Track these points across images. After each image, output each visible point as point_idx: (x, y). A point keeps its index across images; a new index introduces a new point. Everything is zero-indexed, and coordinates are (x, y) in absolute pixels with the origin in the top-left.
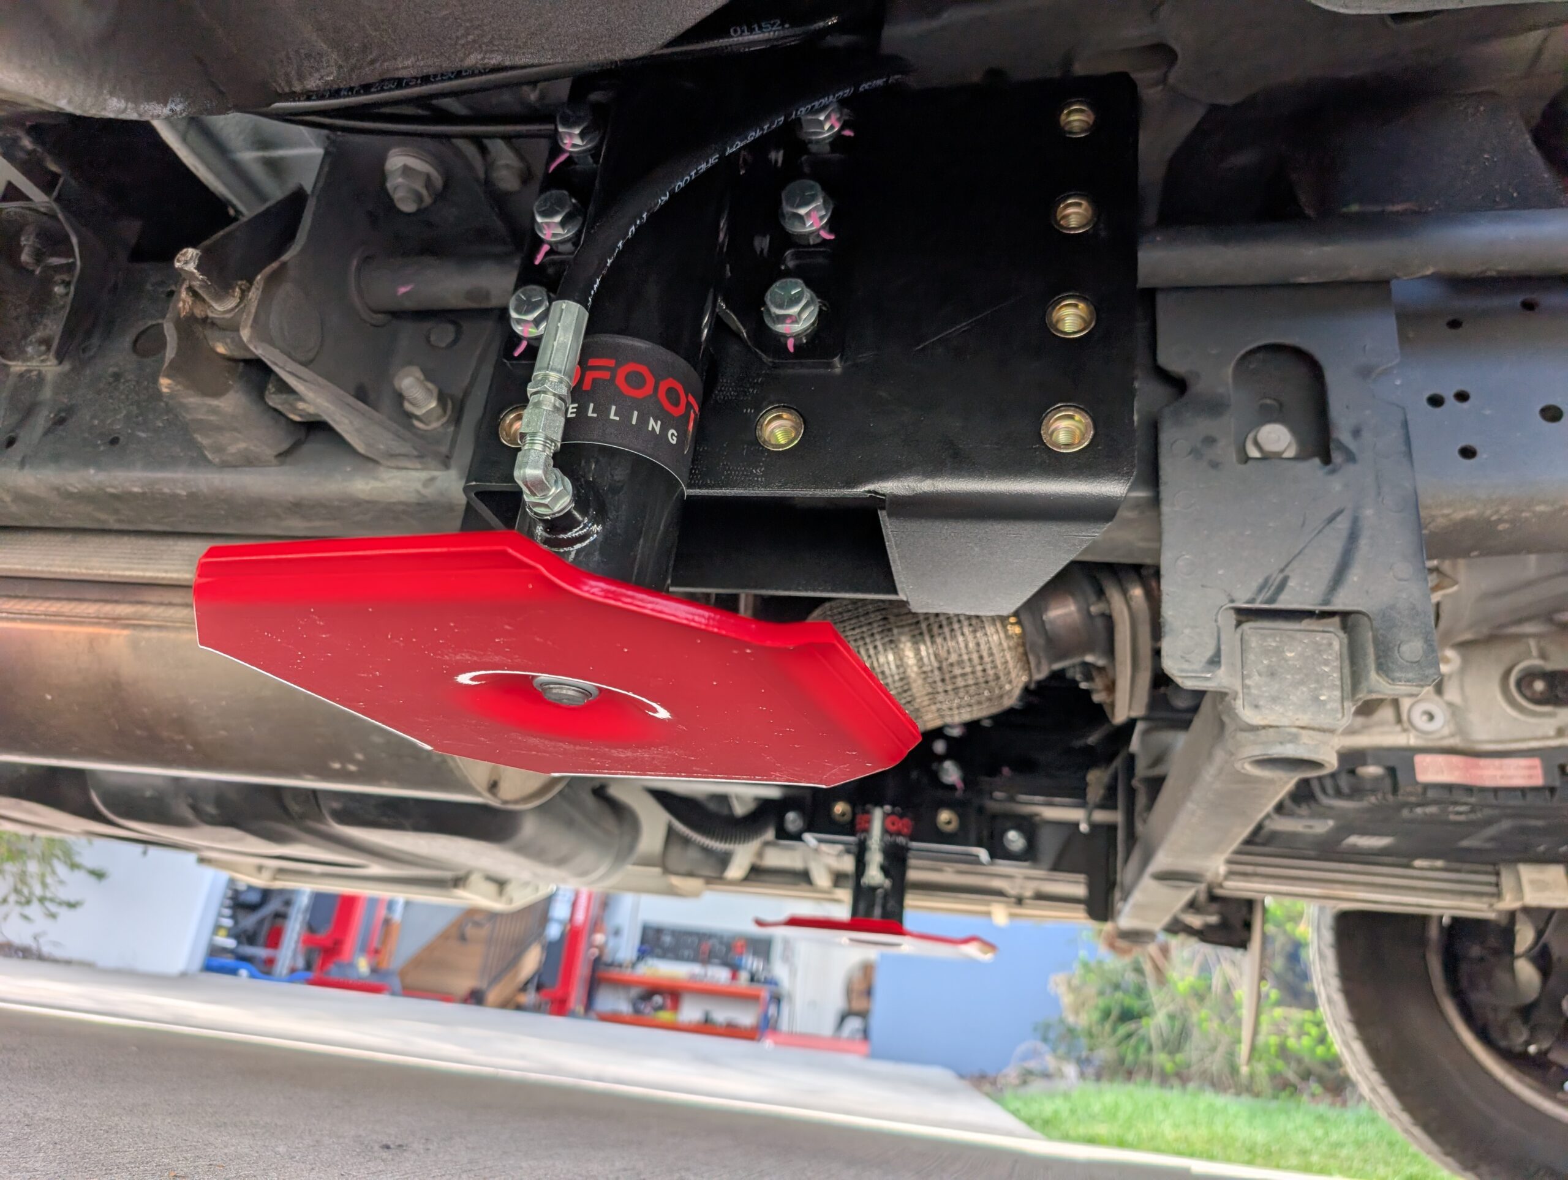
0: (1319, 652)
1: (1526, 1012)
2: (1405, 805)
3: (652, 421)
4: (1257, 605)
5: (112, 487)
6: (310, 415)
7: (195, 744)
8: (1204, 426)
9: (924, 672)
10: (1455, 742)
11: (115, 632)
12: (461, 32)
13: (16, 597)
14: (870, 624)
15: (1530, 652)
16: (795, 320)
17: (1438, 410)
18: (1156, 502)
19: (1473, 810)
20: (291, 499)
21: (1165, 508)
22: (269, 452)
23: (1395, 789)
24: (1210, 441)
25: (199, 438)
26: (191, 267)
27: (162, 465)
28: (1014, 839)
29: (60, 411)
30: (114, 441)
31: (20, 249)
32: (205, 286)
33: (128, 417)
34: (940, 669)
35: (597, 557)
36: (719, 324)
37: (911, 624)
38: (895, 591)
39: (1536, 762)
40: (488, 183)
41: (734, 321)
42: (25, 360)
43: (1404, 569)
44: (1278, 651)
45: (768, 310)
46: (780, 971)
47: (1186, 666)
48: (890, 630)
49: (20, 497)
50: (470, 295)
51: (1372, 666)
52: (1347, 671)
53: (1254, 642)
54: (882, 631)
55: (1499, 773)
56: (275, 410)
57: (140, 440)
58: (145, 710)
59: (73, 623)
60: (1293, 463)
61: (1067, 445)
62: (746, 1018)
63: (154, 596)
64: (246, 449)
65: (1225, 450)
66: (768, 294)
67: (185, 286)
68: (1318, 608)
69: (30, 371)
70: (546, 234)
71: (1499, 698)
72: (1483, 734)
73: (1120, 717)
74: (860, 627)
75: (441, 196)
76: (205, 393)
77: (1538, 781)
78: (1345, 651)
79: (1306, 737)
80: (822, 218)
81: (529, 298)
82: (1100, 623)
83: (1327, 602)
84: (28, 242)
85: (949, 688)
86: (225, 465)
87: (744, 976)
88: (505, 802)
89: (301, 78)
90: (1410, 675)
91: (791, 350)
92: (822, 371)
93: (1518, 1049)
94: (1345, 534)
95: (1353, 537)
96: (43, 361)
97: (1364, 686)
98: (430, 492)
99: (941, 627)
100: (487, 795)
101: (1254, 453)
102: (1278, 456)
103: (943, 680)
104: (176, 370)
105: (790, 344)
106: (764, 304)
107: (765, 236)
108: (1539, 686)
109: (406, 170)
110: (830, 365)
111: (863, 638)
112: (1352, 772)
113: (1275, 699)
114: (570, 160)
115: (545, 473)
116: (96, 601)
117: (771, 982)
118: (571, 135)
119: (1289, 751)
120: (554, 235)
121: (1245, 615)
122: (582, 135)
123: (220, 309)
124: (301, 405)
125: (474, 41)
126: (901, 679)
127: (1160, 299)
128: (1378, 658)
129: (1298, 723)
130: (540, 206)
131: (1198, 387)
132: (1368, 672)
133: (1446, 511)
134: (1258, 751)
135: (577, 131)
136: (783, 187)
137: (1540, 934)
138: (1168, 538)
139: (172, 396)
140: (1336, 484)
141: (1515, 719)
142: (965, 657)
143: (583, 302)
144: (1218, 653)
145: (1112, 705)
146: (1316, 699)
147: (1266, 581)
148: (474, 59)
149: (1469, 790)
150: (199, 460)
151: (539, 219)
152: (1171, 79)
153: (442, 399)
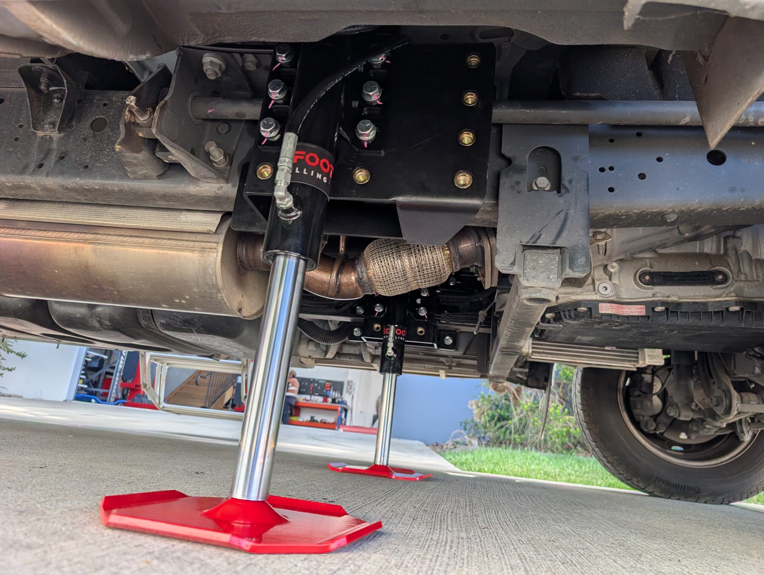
0: (551, 261)
1: (655, 417)
2: (595, 322)
3: (318, 174)
4: (529, 244)
5: (86, 186)
6: (173, 160)
7: (118, 291)
8: (516, 177)
9: (412, 268)
10: (614, 298)
11: (86, 246)
12: (251, 30)
13: (42, 230)
14: (392, 249)
15: (647, 265)
16: (368, 135)
17: (602, 173)
18: (497, 205)
19: (621, 325)
20: (162, 193)
21: (500, 208)
22: (155, 174)
23: (591, 316)
24: (518, 183)
25: (127, 168)
26: (133, 104)
27: (108, 178)
28: (449, 340)
29: (62, 153)
30: (86, 167)
31: (40, 83)
32: (137, 111)
33: (92, 157)
34: (418, 267)
35: (300, 222)
36: (340, 136)
37: (408, 249)
38: (402, 237)
39: (644, 306)
40: (243, 68)
41: (345, 135)
42: (44, 131)
43: (582, 232)
44: (536, 260)
45: (358, 132)
46: (346, 397)
47: (503, 265)
48: (399, 251)
49: (45, 189)
50: (238, 114)
51: (568, 266)
52: (560, 268)
53: (528, 257)
54: (397, 252)
55: (630, 310)
56: (159, 158)
57: (98, 167)
58: (98, 277)
59: (68, 241)
60: (547, 192)
61: (464, 185)
62: (331, 419)
63: (102, 231)
64: (146, 173)
65: (524, 187)
66: (358, 125)
67: (127, 109)
68: (551, 246)
69: (46, 136)
70: (273, 97)
71: (633, 282)
72: (625, 296)
73: (487, 286)
74: (388, 250)
75: (224, 73)
76: (133, 151)
77: (644, 314)
78: (560, 261)
79: (544, 291)
80: (378, 96)
81: (268, 122)
82: (479, 249)
83: (554, 243)
84: (43, 80)
85: (421, 274)
86: (135, 179)
87: (330, 400)
88: (245, 317)
89: (188, 41)
90: (580, 270)
91: (366, 146)
92: (377, 155)
93: (652, 432)
94: (563, 219)
95: (565, 220)
96: (52, 132)
97: (564, 273)
98: (220, 192)
99: (419, 250)
100: (238, 313)
101: (535, 188)
102: (543, 189)
103: (419, 271)
104: (123, 143)
105: (366, 144)
106: (356, 128)
107: (356, 101)
108: (647, 278)
109: (212, 63)
110: (380, 153)
111: (389, 254)
112: (576, 309)
113: (534, 278)
114: (281, 66)
115: (285, 193)
116: (77, 232)
117: (342, 402)
118: (281, 57)
119: (538, 296)
120: (276, 97)
121: (526, 247)
122: (286, 57)
123: (142, 119)
124: (170, 157)
125: (255, 33)
126: (403, 271)
127: (504, 127)
128: (570, 263)
129: (542, 286)
130: (270, 86)
131: (515, 162)
132: (566, 269)
133: (602, 211)
134: (527, 296)
135: (284, 55)
136: (363, 85)
137: (663, 385)
138: (500, 219)
139: (119, 152)
140: (561, 201)
141: (638, 290)
142: (428, 262)
143: (295, 133)
144: (515, 260)
145: (485, 282)
146: (549, 278)
147: (534, 235)
148: (254, 39)
149: (618, 316)
150: (125, 176)
151: (270, 91)
152: (512, 41)
153: (225, 156)
